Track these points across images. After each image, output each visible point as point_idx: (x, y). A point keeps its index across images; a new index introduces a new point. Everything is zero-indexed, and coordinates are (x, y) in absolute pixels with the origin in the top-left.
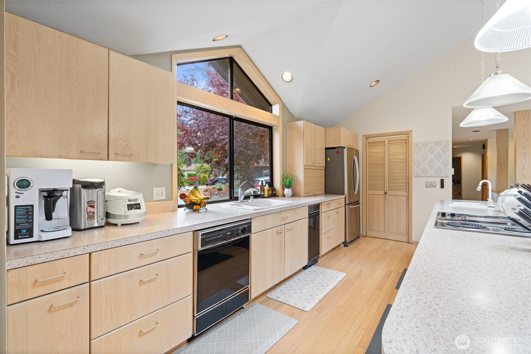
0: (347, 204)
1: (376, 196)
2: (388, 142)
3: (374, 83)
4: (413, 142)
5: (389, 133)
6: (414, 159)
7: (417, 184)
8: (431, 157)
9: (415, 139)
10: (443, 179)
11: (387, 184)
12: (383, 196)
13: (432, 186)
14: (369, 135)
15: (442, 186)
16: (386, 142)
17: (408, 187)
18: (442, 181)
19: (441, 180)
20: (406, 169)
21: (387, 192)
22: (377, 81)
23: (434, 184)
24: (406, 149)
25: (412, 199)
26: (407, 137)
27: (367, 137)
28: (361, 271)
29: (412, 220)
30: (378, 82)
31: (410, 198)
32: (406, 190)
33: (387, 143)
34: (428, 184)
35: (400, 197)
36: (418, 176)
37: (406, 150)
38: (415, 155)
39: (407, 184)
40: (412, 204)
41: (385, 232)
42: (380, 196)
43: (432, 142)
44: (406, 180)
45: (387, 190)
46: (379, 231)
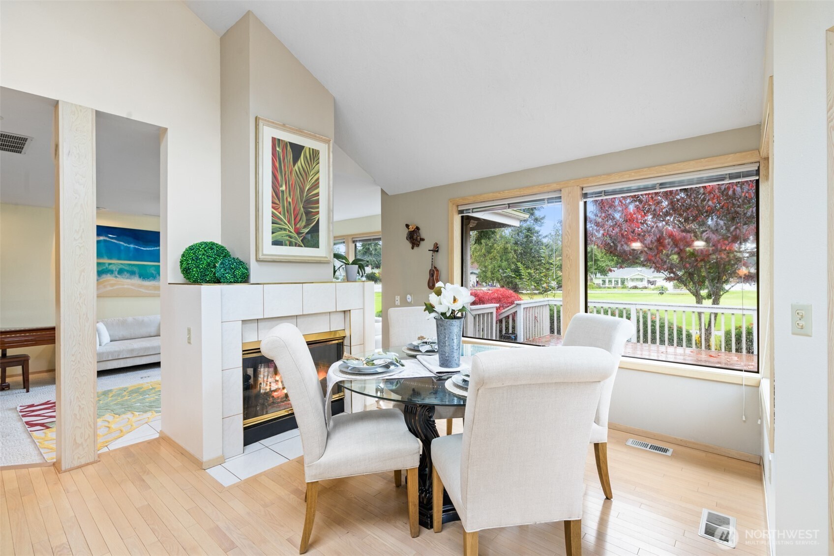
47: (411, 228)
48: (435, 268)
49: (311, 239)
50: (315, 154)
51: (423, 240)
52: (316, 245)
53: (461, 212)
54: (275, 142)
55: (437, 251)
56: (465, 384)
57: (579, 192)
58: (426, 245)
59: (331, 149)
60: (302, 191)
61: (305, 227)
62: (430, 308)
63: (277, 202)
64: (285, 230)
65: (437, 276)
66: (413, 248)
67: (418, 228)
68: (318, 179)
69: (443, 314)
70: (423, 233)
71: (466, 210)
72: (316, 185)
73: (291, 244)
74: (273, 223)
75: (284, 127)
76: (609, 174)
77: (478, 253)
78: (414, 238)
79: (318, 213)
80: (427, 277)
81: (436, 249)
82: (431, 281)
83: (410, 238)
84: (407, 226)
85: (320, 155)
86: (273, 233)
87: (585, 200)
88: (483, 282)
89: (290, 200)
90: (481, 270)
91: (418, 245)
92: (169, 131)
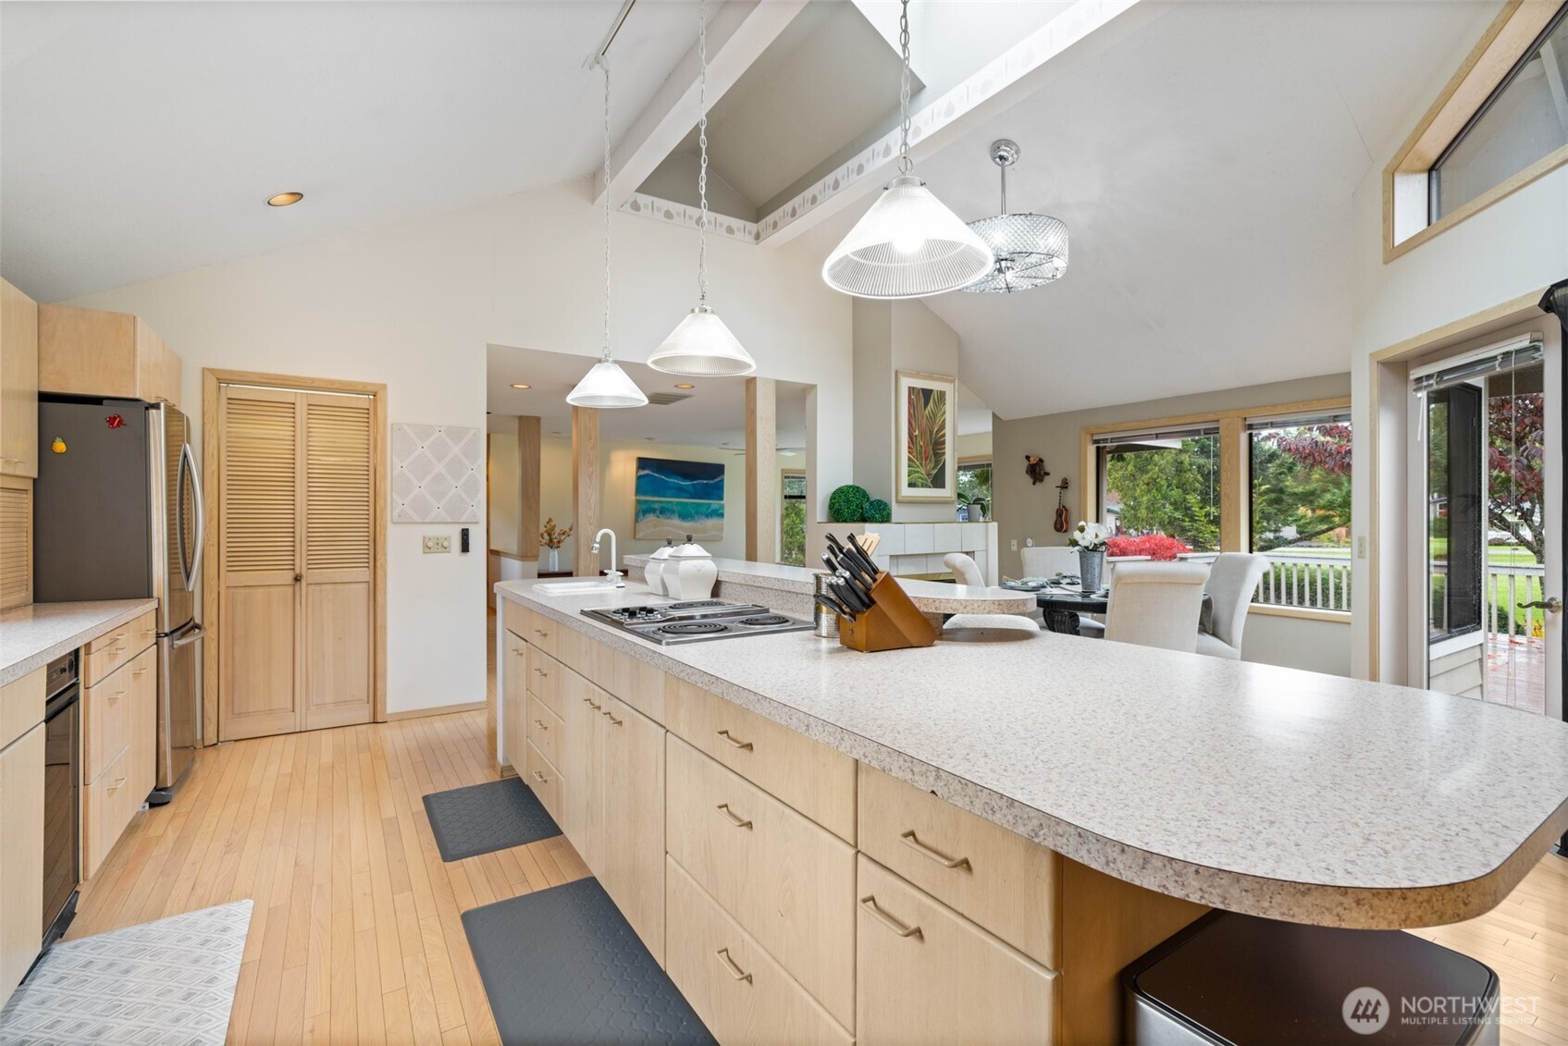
0: (166, 635)
1: (260, 590)
2: (305, 407)
3: (282, 199)
4: (389, 422)
5: (313, 380)
6: (392, 470)
7: (400, 544)
8: (440, 468)
9: (396, 411)
10: (467, 530)
11: (302, 550)
12: (292, 587)
13: (441, 549)
14: (232, 372)
15: (465, 547)
16: (298, 406)
17: (373, 558)
18: (465, 533)
19: (463, 530)
20: (366, 499)
21: (304, 573)
22: (298, 194)
23: (446, 544)
24: (368, 440)
25: (385, 588)
26: (370, 404)
27: (224, 379)
28: (296, 864)
29: (385, 653)
30: (298, 197)
31: (379, 587)
32: (367, 565)
33: (301, 411)
34: (430, 544)
35: (346, 586)
36: (404, 521)
37: (366, 442)
38: (395, 458)
39: (372, 544)
40: (385, 605)
41: (297, 709)
42: (274, 590)
43: (440, 426)
44: (367, 534)
45: (301, 566)
46: (270, 712)
47: (1033, 461)
48: (1064, 507)
49: (938, 481)
50: (942, 395)
51: (1048, 474)
52: (943, 486)
53: (1096, 442)
54: (911, 390)
55: (1066, 487)
56: (1106, 596)
57: (1240, 423)
58: (1052, 482)
59: (956, 388)
60: (931, 433)
61: (933, 468)
62: (1074, 543)
63: (912, 446)
64: (918, 472)
65: (1066, 517)
66: (1034, 484)
67: (1041, 460)
68: (944, 420)
69: (1087, 548)
70: (1048, 466)
71: (1103, 440)
72: (942, 427)
73: (923, 486)
74: (909, 466)
75: (917, 375)
76: (1274, 406)
77: (1121, 473)
78: (1036, 471)
79: (944, 454)
80: (1054, 517)
81: (1065, 485)
82: (1058, 522)
83: (1031, 472)
84: (1028, 458)
85: (947, 396)
86: (909, 476)
87: (1249, 432)
88: (1129, 528)
89: (922, 443)
90: (1126, 504)
91: (1041, 481)
92: (818, 387)
